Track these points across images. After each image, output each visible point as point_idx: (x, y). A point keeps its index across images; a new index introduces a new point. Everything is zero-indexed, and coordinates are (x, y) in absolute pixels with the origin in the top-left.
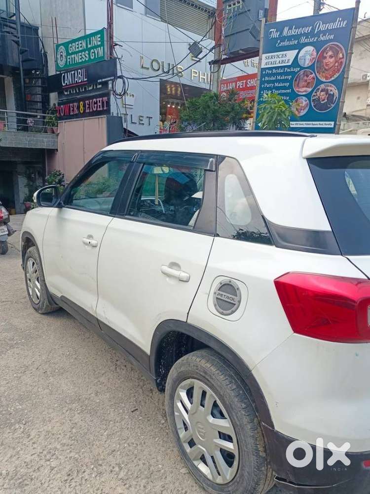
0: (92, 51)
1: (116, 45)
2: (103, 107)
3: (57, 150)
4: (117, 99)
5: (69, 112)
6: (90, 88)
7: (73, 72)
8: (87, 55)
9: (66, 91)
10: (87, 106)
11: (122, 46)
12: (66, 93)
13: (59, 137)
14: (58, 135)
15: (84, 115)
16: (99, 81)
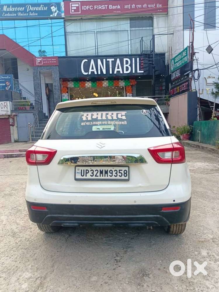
0: (183, 59)
1: (195, 53)
2: (186, 88)
3: (169, 113)
4: (195, 82)
5: (174, 93)
6: (182, 79)
7: (175, 72)
8: (181, 62)
9: (174, 82)
10: (180, 88)
11: (199, 53)
12: (173, 83)
13: (170, 106)
14: (169, 105)
15: (179, 93)
16: (185, 74)
